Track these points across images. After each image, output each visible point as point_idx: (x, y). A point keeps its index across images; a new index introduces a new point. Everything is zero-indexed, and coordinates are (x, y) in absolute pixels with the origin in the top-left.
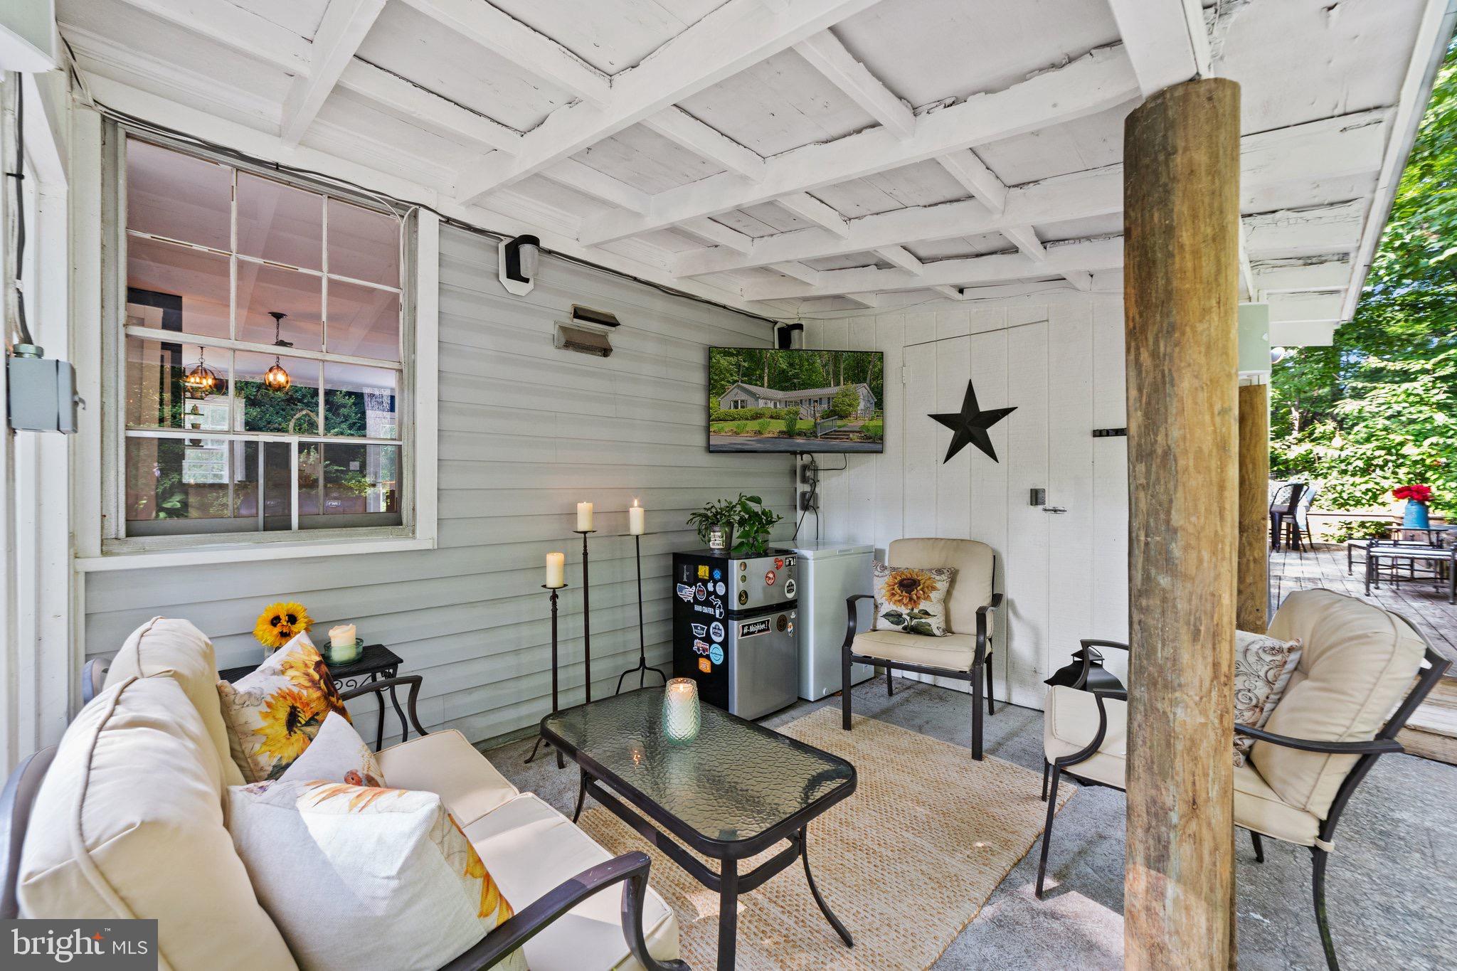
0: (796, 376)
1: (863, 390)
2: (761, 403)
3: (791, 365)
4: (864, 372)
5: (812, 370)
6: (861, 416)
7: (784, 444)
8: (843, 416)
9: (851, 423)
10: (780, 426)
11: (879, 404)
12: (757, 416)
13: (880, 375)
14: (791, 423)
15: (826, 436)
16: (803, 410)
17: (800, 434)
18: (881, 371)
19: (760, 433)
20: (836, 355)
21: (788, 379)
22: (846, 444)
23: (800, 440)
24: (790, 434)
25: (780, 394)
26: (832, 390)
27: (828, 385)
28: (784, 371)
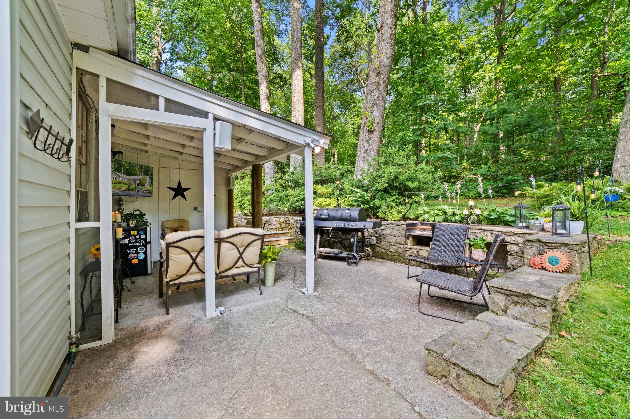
0: (131, 171)
1: (148, 178)
2: (121, 179)
3: (130, 168)
4: (148, 172)
5: (135, 170)
6: (147, 187)
7: (127, 193)
8: (143, 186)
9: (145, 188)
10: (126, 187)
11: (152, 183)
12: (119, 183)
13: (152, 174)
14: (129, 186)
15: (139, 191)
16: (133, 182)
17: (132, 190)
18: (153, 173)
19: (120, 188)
20: (142, 167)
21: (129, 172)
22: (144, 194)
23: (131, 192)
24: (129, 189)
25: (126, 177)
26: (140, 177)
27: (139, 175)
28: (127, 169)
